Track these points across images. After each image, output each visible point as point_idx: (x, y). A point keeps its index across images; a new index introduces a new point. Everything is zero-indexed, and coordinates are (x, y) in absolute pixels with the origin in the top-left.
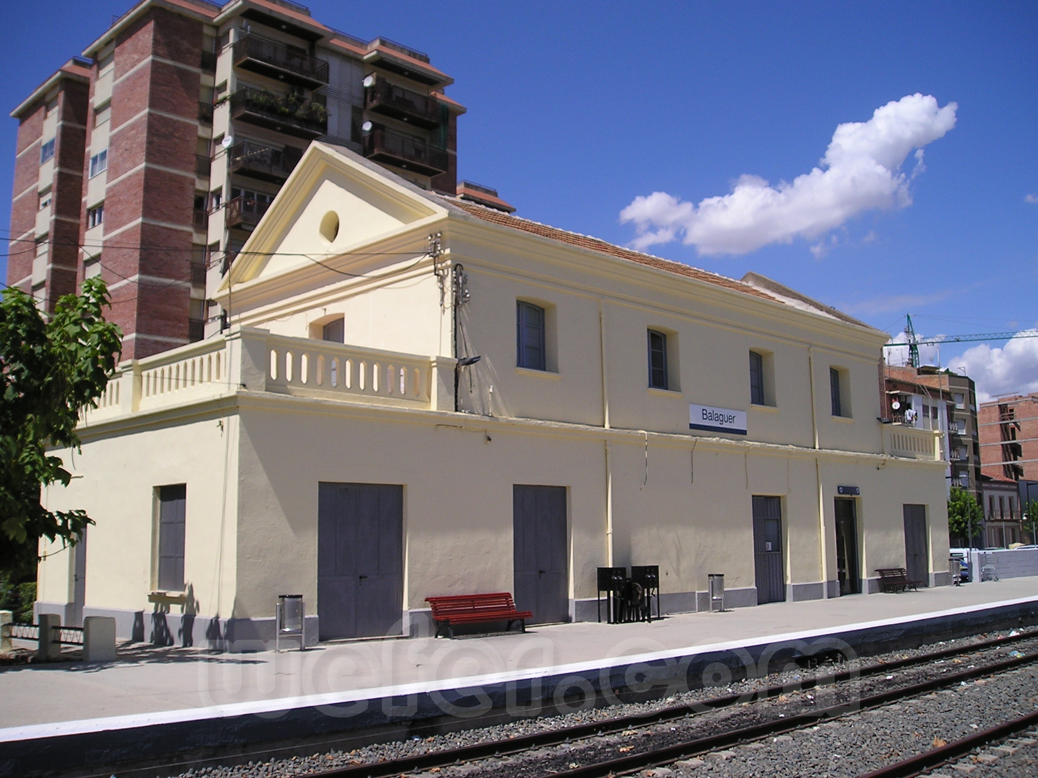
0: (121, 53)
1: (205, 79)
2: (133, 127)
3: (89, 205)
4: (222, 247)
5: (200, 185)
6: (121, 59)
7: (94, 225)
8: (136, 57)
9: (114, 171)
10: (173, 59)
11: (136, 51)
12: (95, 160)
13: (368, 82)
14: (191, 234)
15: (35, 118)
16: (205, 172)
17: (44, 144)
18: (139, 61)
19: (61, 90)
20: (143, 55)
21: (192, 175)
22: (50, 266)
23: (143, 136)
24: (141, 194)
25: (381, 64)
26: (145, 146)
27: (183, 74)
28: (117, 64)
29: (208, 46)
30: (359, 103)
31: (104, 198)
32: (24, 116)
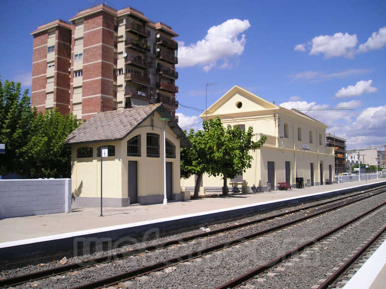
0: (86, 23)
1: (115, 34)
2: (95, 48)
3: (74, 70)
4: (124, 86)
5: (115, 67)
6: (87, 25)
7: (76, 76)
8: (94, 26)
9: (85, 60)
10: (108, 28)
11: (94, 23)
12: (76, 56)
13: (158, 36)
14: (113, 82)
15: (43, 37)
16: (116, 63)
17: (48, 46)
18: (96, 27)
19: (56, 30)
20: (98, 26)
21: (113, 64)
22: (56, 87)
23: (100, 52)
24: (100, 69)
25: (161, 31)
26: (101, 55)
27: (110, 32)
28: (85, 26)
29: (115, 23)
30: (155, 42)
31: (82, 68)
32: (36, 36)
